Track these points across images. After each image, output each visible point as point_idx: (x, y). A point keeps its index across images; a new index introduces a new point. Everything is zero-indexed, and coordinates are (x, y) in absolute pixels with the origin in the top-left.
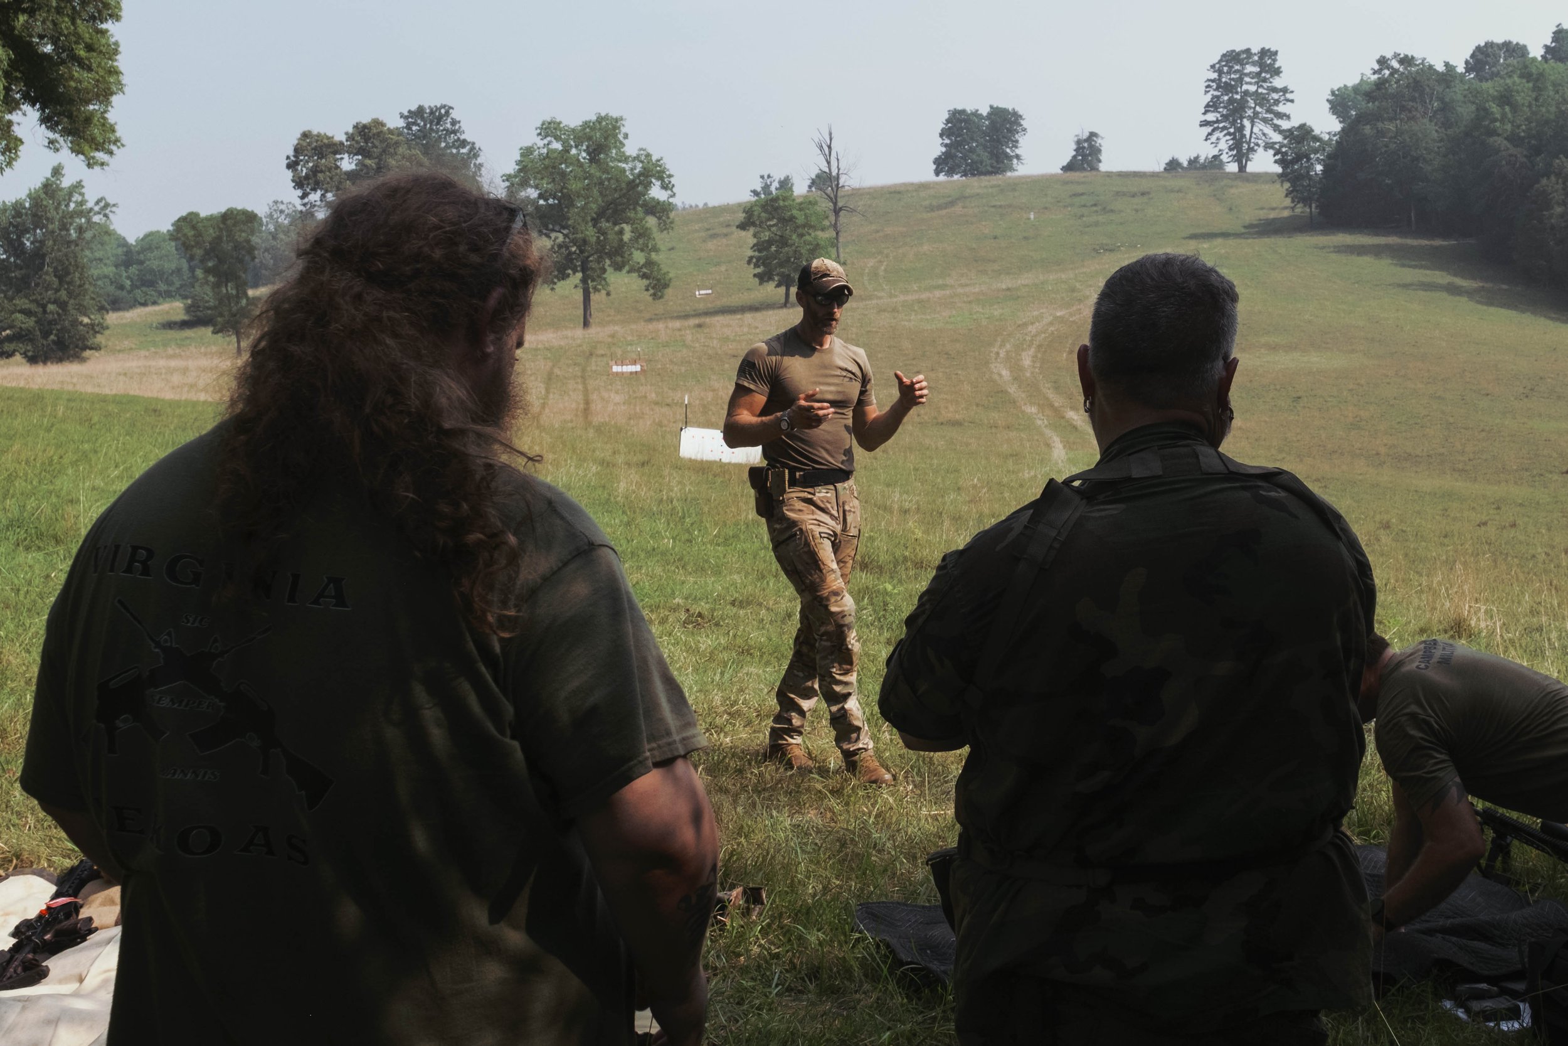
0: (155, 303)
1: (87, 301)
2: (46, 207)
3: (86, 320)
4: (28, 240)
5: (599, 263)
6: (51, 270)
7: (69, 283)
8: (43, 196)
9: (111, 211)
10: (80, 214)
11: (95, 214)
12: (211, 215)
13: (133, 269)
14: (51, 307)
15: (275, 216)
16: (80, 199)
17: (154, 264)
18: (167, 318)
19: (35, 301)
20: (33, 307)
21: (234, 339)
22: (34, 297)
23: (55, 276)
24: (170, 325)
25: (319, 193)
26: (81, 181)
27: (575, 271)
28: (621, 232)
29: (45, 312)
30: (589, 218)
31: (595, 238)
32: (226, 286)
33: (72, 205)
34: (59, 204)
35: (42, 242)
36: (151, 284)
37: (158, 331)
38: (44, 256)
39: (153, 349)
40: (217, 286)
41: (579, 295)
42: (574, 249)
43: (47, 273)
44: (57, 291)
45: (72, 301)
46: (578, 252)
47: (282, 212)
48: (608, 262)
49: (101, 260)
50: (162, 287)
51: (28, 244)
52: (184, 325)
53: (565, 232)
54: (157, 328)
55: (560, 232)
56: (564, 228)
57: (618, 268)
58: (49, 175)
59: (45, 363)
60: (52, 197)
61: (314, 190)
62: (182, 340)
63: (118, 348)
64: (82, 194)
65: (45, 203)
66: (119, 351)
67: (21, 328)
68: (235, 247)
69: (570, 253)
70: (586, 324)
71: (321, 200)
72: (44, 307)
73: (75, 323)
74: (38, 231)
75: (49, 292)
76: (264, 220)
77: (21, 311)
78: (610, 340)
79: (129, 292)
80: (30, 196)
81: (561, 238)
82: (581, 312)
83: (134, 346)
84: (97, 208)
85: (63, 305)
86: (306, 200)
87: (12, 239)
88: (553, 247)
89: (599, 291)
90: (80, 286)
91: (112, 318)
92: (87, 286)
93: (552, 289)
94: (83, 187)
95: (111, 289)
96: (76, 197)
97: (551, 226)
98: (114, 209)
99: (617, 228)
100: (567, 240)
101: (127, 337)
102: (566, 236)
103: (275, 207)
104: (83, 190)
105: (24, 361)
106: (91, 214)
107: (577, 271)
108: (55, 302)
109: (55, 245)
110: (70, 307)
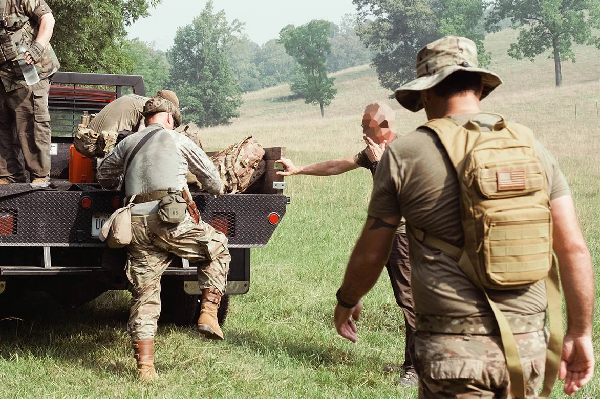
0: (275, 85)
1: (230, 86)
2: (204, 28)
3: (230, 98)
4: (194, 50)
5: (565, 40)
6: (208, 68)
7: (218, 75)
8: (202, 21)
9: (242, 28)
10: (223, 31)
11: (232, 31)
12: (302, 26)
13: (261, 64)
14: (209, 91)
15: (347, 24)
16: (223, 21)
17: (273, 60)
18: (278, 95)
19: (200, 88)
20: (199, 92)
21: (319, 105)
22: (199, 85)
23: (211, 72)
24: (281, 99)
25: (369, 5)
26: (223, 10)
27: (548, 46)
28: (582, 16)
29: (205, 94)
30: (557, 8)
31: (562, 22)
32: (313, 71)
33: (219, 26)
34: (211, 25)
35: (202, 51)
36: (272, 73)
37: (275, 103)
38: (203, 60)
39: (272, 115)
40: (307, 72)
41: (552, 63)
42: (547, 31)
43: (206, 70)
44: (212, 80)
45: (221, 87)
46: (550, 32)
47: (351, 21)
48: (573, 38)
49: (242, 59)
50: (278, 74)
51: (195, 52)
52: (291, 98)
53: (540, 19)
54: (274, 101)
55: (536, 19)
56: (539, 16)
57: (580, 41)
58: (204, 8)
59: (207, 126)
60: (207, 21)
61: (365, 3)
62: (289, 108)
63: (251, 115)
64: (224, 18)
65: (203, 26)
66: (251, 117)
67: (192, 105)
68: (317, 45)
69: (544, 34)
70: (557, 84)
71: (371, 10)
72: (205, 91)
73: (223, 100)
74: (200, 44)
75: (208, 82)
76: (340, 27)
77: (191, 95)
78: (575, 94)
79: (260, 80)
80: (194, 22)
81: (537, 23)
82: (554, 76)
83: (260, 114)
84: (233, 27)
85: (215, 89)
86: (360, 11)
87: (185, 49)
88: (531, 30)
89: (566, 59)
90: (225, 77)
91: (246, 97)
92: (230, 76)
93: (532, 60)
94: (225, 14)
95: (248, 78)
96: (221, 21)
97: (529, 16)
98: (243, 26)
99: (578, 13)
100: (542, 24)
101: (257, 108)
102: (541, 21)
103: (346, 18)
104: (225, 16)
105: (195, 125)
106: (230, 31)
107: (550, 46)
108: (211, 88)
109: (209, 51)
110: (220, 91)
